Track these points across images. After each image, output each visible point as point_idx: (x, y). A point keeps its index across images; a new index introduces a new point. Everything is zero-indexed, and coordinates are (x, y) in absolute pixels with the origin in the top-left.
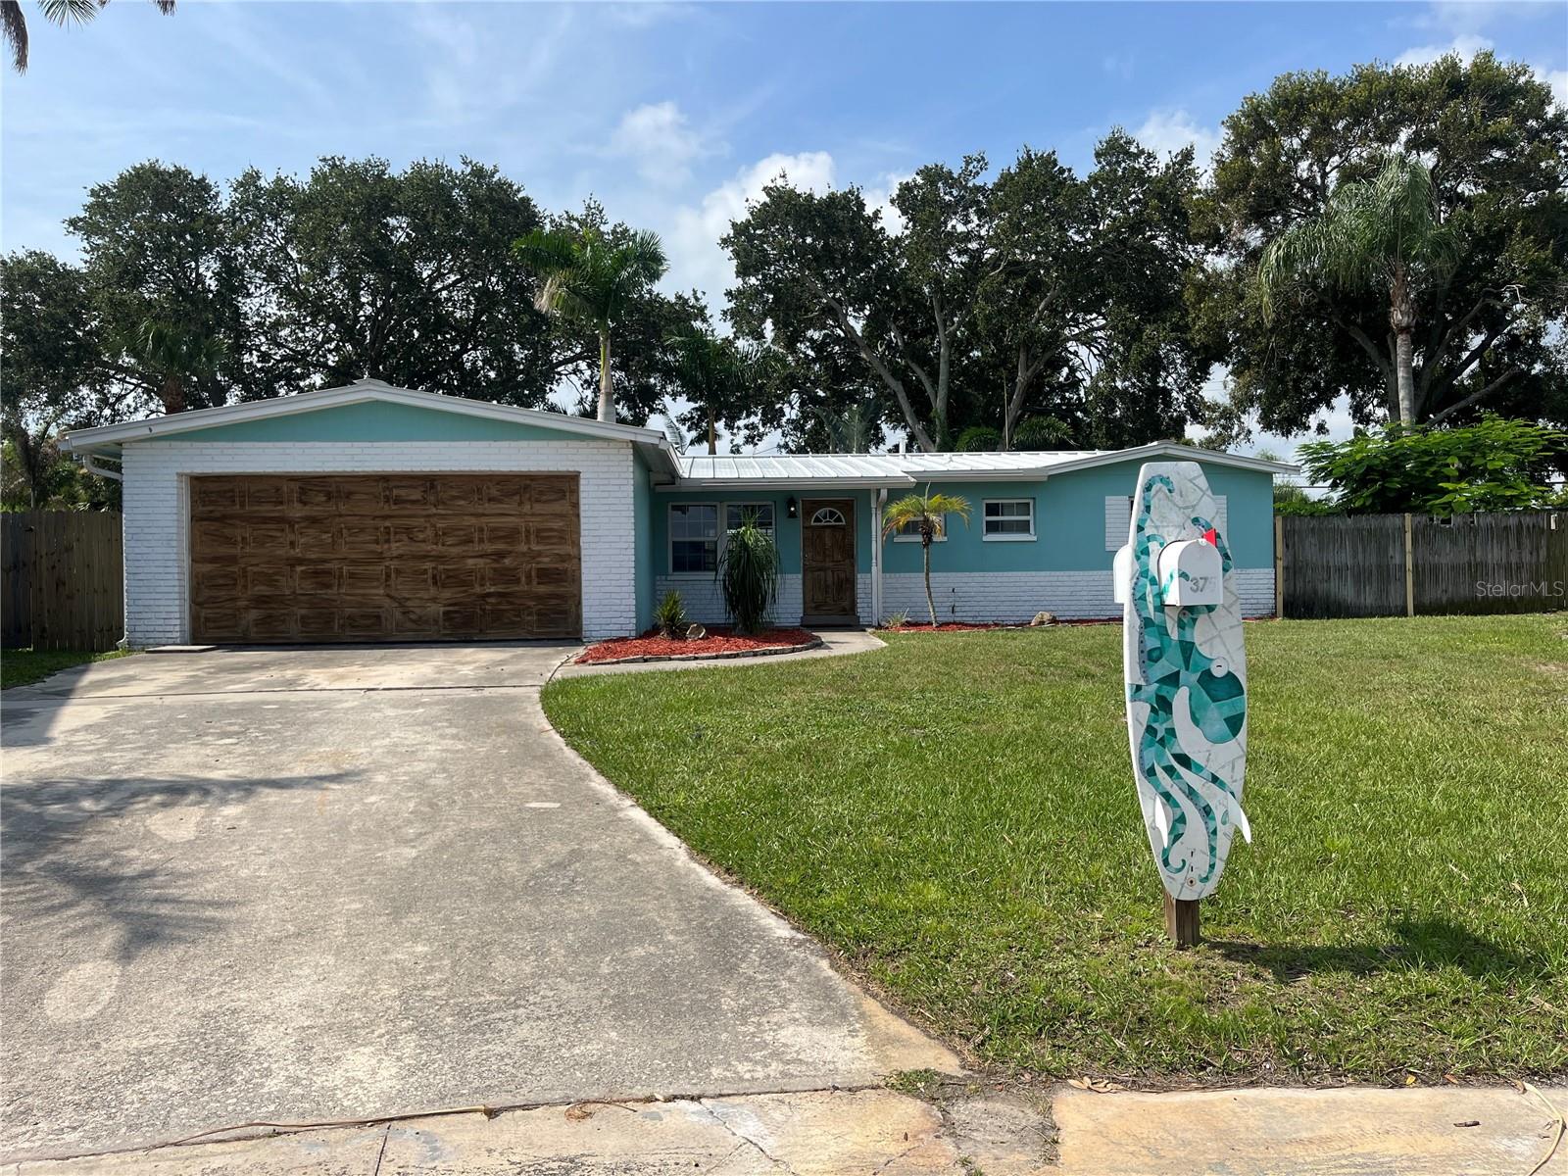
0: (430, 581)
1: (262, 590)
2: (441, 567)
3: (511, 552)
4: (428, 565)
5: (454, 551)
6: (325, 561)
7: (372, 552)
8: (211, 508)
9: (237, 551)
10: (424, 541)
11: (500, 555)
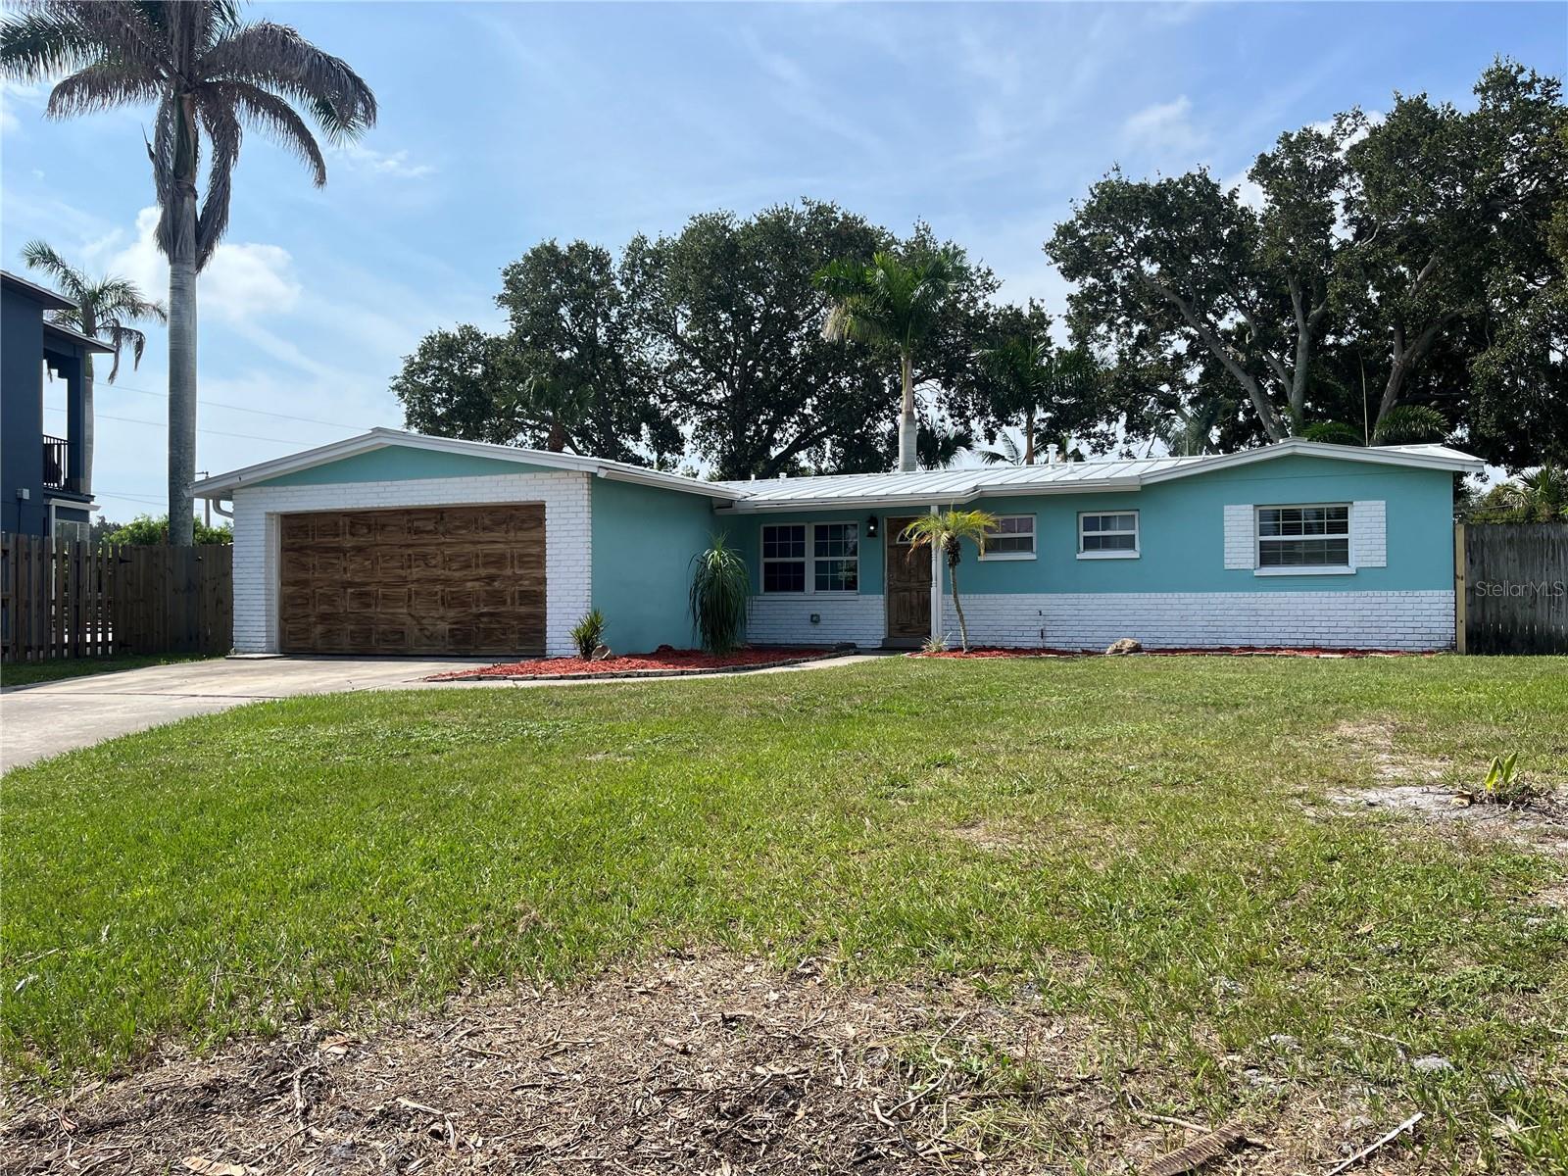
0: (439, 601)
1: (324, 608)
2: (448, 589)
3: (499, 576)
4: (438, 588)
5: (457, 574)
6: (368, 584)
7: (401, 577)
8: (293, 541)
9: (309, 576)
10: (435, 567)
11: (491, 579)
